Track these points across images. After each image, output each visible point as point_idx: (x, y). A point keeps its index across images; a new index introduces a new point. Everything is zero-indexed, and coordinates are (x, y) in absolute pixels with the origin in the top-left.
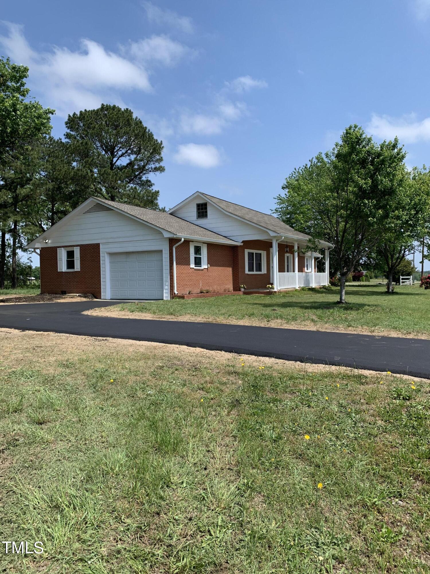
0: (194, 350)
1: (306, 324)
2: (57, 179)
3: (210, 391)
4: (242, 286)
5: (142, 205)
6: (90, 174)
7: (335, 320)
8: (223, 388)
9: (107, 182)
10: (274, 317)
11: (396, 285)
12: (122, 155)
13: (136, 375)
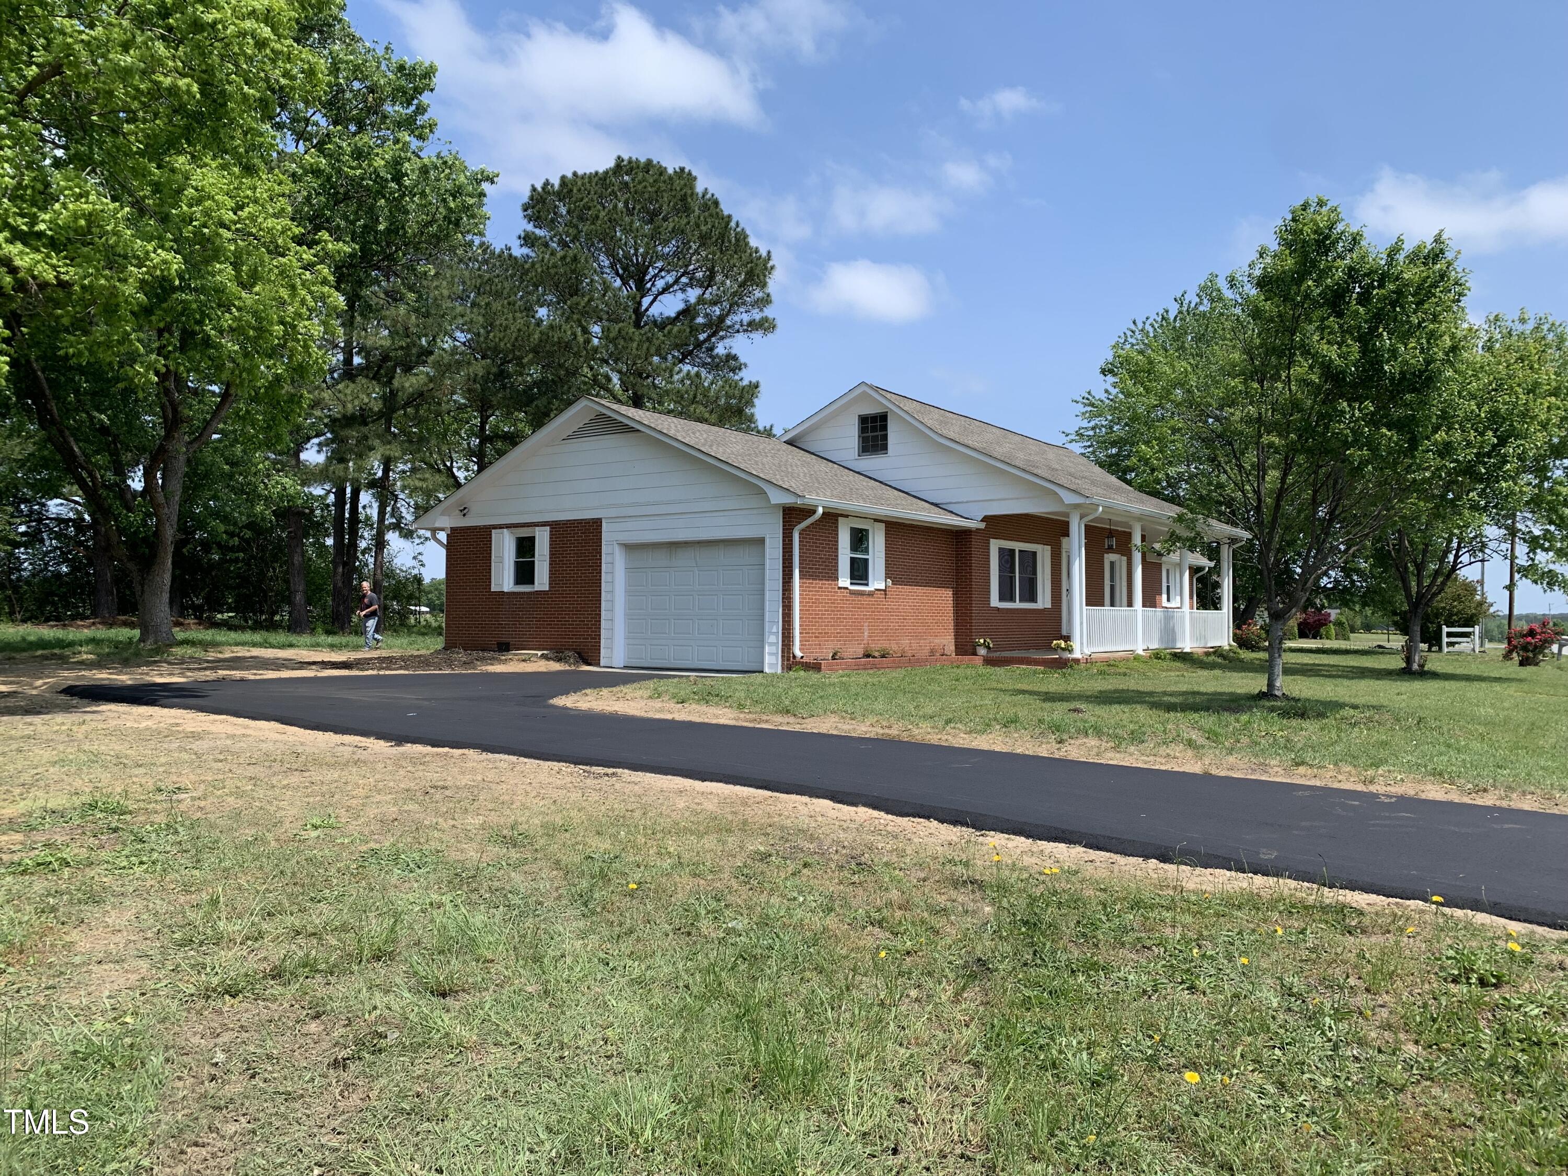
0: (853, 814)
1: (1172, 753)
2: (496, 350)
3: (902, 929)
4: (982, 641)
5: (713, 419)
6: (581, 339)
7: (1257, 744)
8: (939, 922)
9: (624, 359)
10: (1078, 731)
11: (1430, 650)
12: (665, 290)
13: (695, 875)
